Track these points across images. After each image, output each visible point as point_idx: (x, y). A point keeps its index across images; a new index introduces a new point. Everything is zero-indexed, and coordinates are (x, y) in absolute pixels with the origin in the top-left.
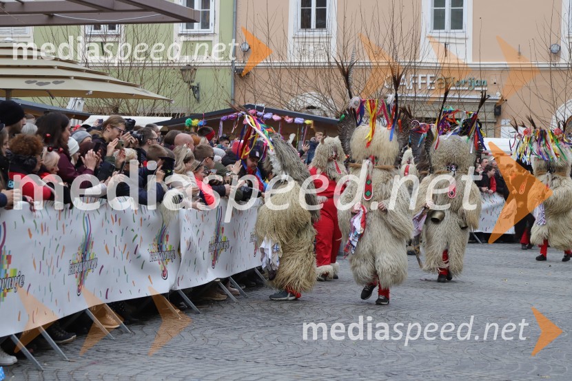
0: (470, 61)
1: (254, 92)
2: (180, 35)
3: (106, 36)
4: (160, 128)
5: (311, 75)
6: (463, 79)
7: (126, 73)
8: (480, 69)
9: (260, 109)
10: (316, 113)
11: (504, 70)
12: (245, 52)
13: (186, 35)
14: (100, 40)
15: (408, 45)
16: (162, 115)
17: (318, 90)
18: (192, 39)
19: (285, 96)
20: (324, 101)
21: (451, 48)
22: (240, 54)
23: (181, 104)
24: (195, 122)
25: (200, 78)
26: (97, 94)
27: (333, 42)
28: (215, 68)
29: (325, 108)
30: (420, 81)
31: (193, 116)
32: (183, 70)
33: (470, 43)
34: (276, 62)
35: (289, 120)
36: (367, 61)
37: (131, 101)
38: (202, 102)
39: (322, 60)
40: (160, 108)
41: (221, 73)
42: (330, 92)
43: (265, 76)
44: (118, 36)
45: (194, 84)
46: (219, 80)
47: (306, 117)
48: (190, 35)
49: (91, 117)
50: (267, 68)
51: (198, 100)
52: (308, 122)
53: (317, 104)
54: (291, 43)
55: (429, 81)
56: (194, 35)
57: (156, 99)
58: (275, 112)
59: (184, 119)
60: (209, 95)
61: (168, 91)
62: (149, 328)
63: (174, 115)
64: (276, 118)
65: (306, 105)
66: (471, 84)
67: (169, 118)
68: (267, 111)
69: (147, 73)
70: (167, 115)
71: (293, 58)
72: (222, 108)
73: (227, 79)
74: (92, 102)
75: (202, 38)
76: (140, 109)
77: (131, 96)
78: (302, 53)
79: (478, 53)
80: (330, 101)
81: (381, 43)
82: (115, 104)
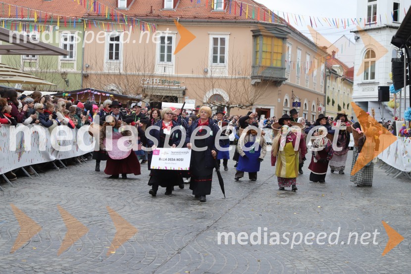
0: (174, 74)
1: (90, 83)
2: (61, 60)
3: (31, 60)
4: (52, 96)
5: (113, 77)
6: (171, 81)
7: (39, 75)
8: (178, 77)
9: (92, 90)
10: (115, 92)
11: (187, 78)
12: (87, 68)
13: (64, 60)
14: (29, 61)
15: (150, 67)
16: (53, 91)
17: (115, 83)
18: (66, 62)
19: (102, 85)
20: (118, 88)
21: (167, 69)
22: (85, 69)
23: (61, 87)
24: (67, 94)
25: (68, 77)
26: (27, 83)
27: (122, 65)
28: (75, 74)
29: (118, 91)
30: (155, 81)
31: (66, 92)
32: (62, 74)
33: (174, 67)
34: (99, 72)
35: (104, 95)
36: (135, 72)
37: (41, 86)
38: (70, 87)
39: (117, 72)
40: (53, 88)
41: (77, 76)
42: (120, 84)
43: (95, 78)
44: (36, 60)
45: (66, 80)
46: (77, 78)
47: (110, 94)
48: (65, 61)
49: (25, 91)
50: (95, 74)
51: (68, 86)
52: (111, 95)
53: (115, 89)
54: (105, 65)
55: (158, 81)
56: (67, 61)
57: (51, 85)
58: (98, 91)
59: (62, 93)
60: (72, 84)
61: (56, 82)
62: (47, 175)
63: (58, 92)
64: (99, 94)
65: (111, 89)
66: (174, 83)
67: (56, 93)
68: (95, 91)
69: (48, 75)
70: (55, 91)
71: (106, 71)
72: (78, 89)
73: (80, 78)
74: (25, 86)
75: (70, 62)
76: (45, 89)
77: (41, 83)
78: (110, 69)
79: (177, 71)
80: (120, 88)
81: (140, 66)
82: (34, 86)
